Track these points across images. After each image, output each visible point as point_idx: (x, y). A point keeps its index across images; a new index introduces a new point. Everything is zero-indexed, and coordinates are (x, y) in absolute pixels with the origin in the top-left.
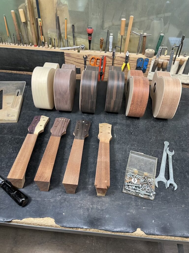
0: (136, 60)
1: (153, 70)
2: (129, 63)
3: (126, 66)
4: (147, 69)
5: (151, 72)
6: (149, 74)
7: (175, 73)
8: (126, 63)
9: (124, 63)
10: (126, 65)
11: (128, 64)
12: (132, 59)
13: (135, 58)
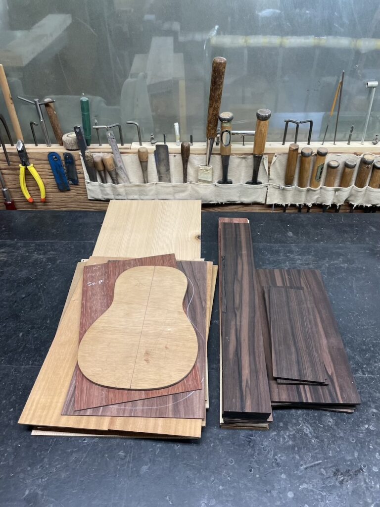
0: (46, 157)
1: (93, 178)
2: (32, 165)
3: (27, 173)
4: (79, 176)
5: (89, 181)
6: (88, 187)
7: (142, 179)
8: (25, 164)
9: (20, 165)
10: (26, 169)
11: (31, 168)
12: (37, 156)
13: (43, 154)
